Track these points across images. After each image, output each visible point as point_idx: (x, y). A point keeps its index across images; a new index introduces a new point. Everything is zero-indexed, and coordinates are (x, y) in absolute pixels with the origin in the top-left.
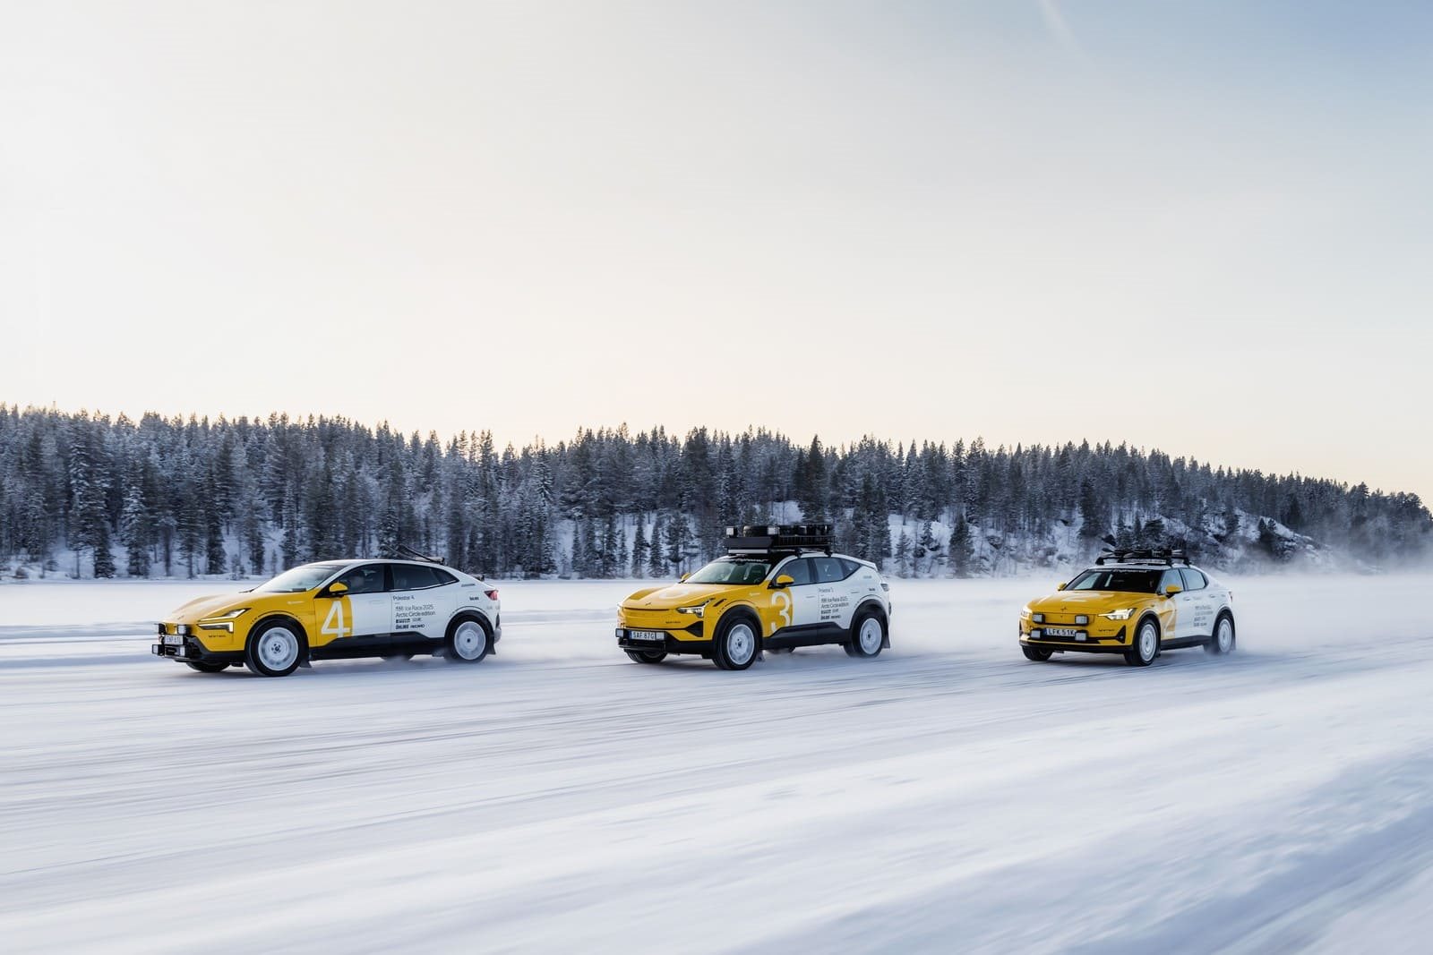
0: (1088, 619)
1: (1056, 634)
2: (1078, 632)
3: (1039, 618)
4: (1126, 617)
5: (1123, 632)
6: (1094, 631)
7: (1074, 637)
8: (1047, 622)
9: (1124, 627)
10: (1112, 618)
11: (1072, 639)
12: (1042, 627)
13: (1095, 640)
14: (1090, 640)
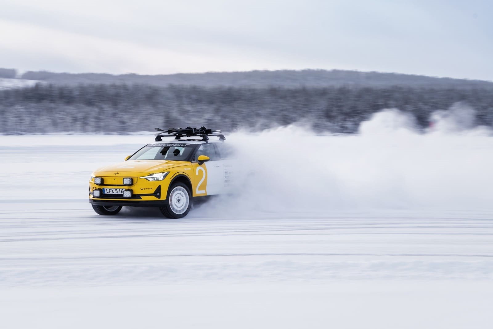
0: (132, 180)
1: (111, 193)
2: (126, 190)
3: (99, 181)
4: (161, 179)
5: (159, 190)
6: (137, 190)
7: (122, 195)
8: (105, 183)
9: (160, 186)
10: (150, 179)
11: (121, 196)
12: (102, 187)
13: (139, 196)
14: (133, 196)
